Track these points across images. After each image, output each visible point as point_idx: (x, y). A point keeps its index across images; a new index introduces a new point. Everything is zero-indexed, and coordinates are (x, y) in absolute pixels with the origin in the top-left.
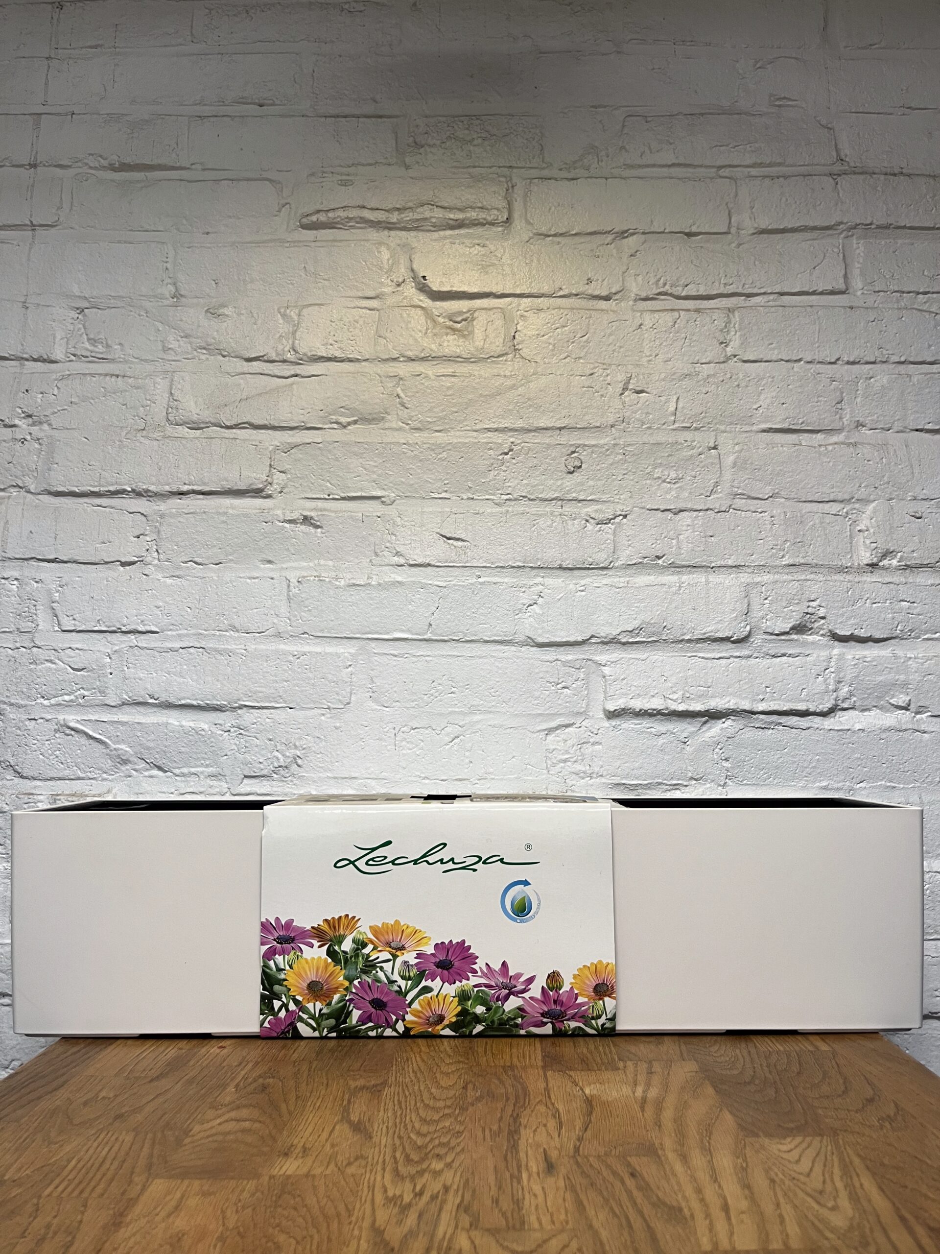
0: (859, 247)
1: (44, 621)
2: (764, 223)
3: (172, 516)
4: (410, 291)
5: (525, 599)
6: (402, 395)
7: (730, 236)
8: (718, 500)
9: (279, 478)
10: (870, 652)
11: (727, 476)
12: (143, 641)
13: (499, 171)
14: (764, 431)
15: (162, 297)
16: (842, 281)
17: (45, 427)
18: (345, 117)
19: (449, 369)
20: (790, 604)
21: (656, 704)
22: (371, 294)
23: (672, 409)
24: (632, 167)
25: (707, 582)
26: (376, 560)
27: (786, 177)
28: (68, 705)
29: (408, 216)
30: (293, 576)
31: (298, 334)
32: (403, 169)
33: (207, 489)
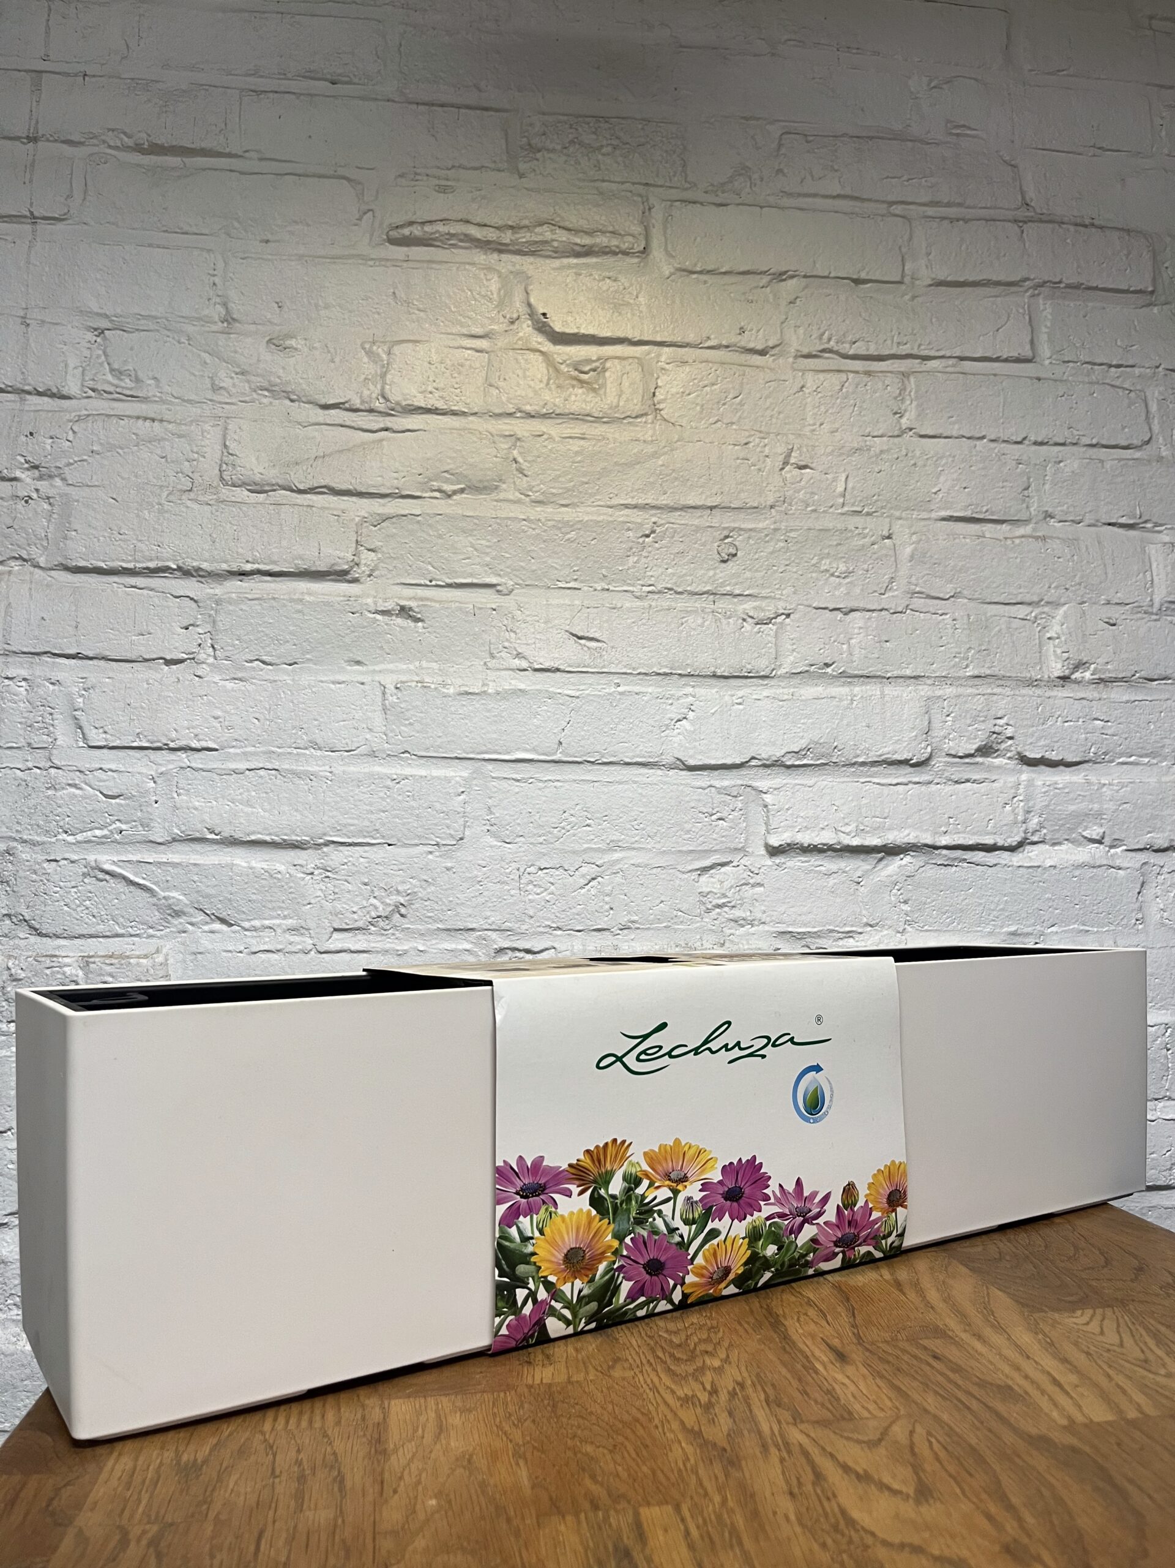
0: (1046, 309)
1: (64, 734)
2: (942, 276)
3: (230, 602)
4: (526, 329)
5: (674, 712)
6: (520, 460)
7: (903, 287)
8: (895, 598)
9: (367, 558)
10: (1062, 777)
11: (904, 571)
12: (197, 761)
13: (632, 188)
14: (944, 519)
15: (207, 320)
16: (1028, 347)
17: (58, 482)
18: (442, 106)
19: (578, 429)
20: (975, 720)
21: (827, 837)
22: (478, 331)
23: (840, 489)
24: (790, 195)
25: (883, 696)
26: (492, 663)
27: (966, 221)
28: (101, 842)
29: (524, 237)
30: (389, 681)
31: (389, 377)
32: (516, 176)
33: (277, 569)
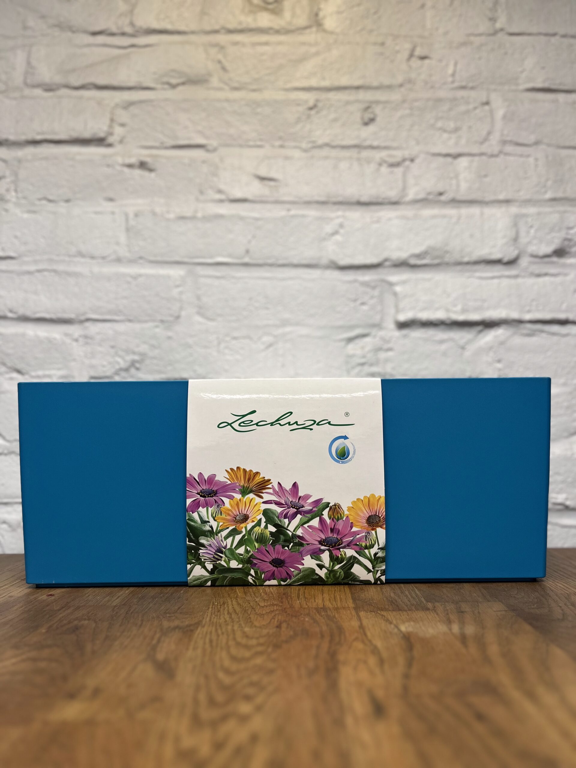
3: (27, 161)
6: (223, 60)
8: (491, 146)
12: (3, 265)
14: (528, 90)
19: (263, 38)
20: (552, 230)
21: (440, 315)
23: (451, 71)
25: (482, 214)
26: (201, 197)
30: (131, 211)
31: (135, 12)
33: (58, 138)
